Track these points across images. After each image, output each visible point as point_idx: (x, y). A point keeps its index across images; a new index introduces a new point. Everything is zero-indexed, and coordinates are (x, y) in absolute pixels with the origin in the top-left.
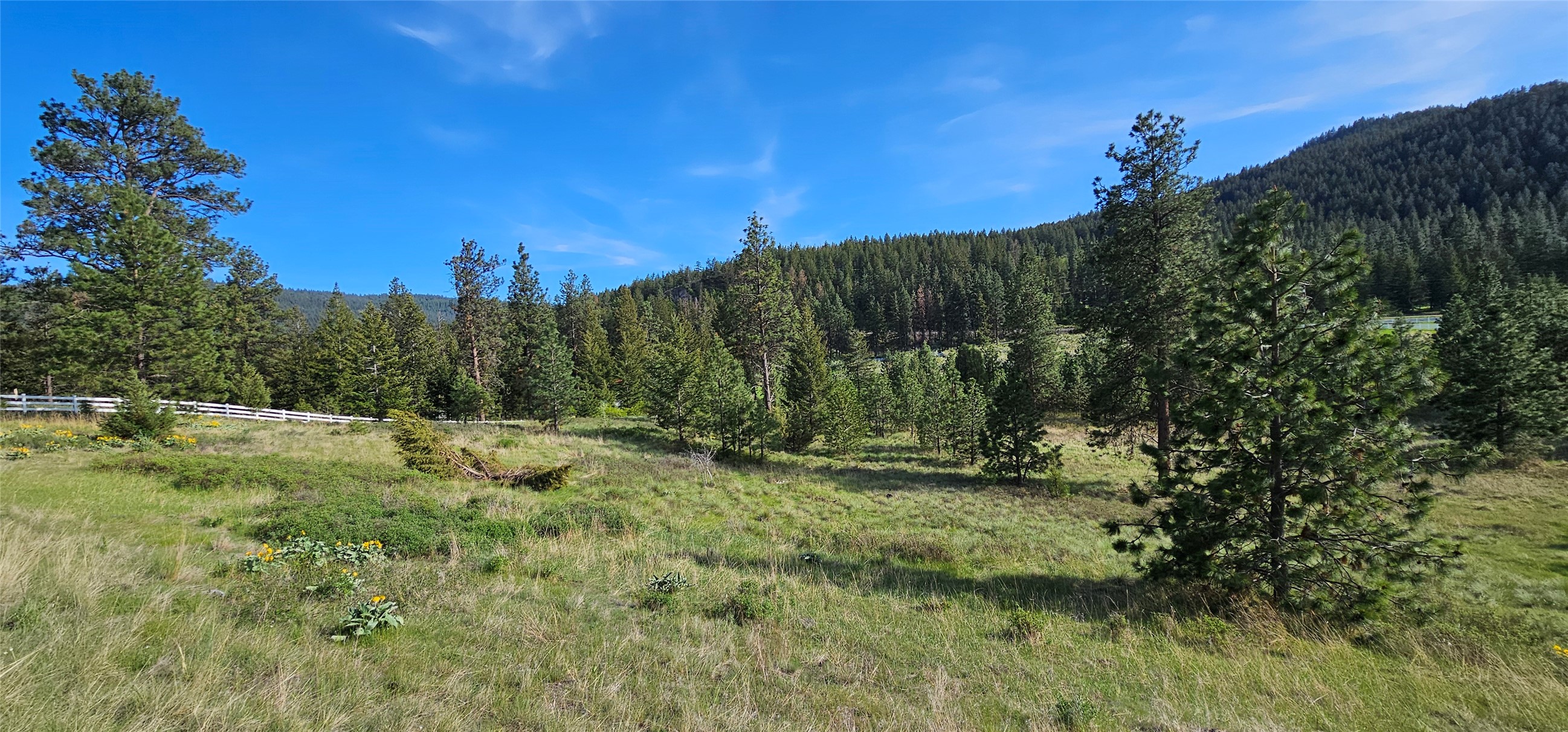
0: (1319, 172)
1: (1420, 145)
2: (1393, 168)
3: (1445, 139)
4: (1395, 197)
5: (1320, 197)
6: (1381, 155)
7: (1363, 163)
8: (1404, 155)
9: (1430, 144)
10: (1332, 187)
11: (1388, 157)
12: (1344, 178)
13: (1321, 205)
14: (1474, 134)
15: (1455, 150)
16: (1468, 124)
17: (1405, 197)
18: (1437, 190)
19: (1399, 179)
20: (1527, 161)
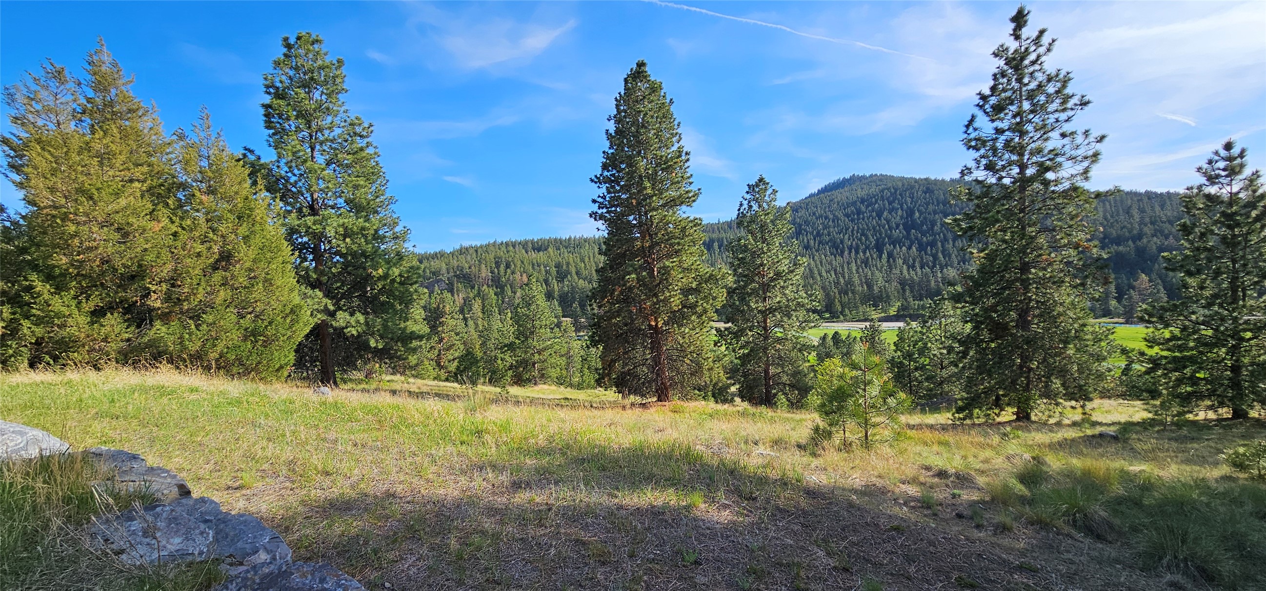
0: (821, 216)
1: (867, 207)
2: (852, 220)
3: (877, 206)
4: (849, 239)
5: (819, 234)
6: (849, 211)
7: (840, 214)
8: (859, 212)
9: (870, 208)
10: (825, 228)
11: (852, 212)
12: (831, 223)
13: (818, 239)
14: (889, 204)
15: (879, 215)
16: (888, 199)
17: (854, 240)
18: (867, 238)
19: (853, 228)
20: (904, 229)
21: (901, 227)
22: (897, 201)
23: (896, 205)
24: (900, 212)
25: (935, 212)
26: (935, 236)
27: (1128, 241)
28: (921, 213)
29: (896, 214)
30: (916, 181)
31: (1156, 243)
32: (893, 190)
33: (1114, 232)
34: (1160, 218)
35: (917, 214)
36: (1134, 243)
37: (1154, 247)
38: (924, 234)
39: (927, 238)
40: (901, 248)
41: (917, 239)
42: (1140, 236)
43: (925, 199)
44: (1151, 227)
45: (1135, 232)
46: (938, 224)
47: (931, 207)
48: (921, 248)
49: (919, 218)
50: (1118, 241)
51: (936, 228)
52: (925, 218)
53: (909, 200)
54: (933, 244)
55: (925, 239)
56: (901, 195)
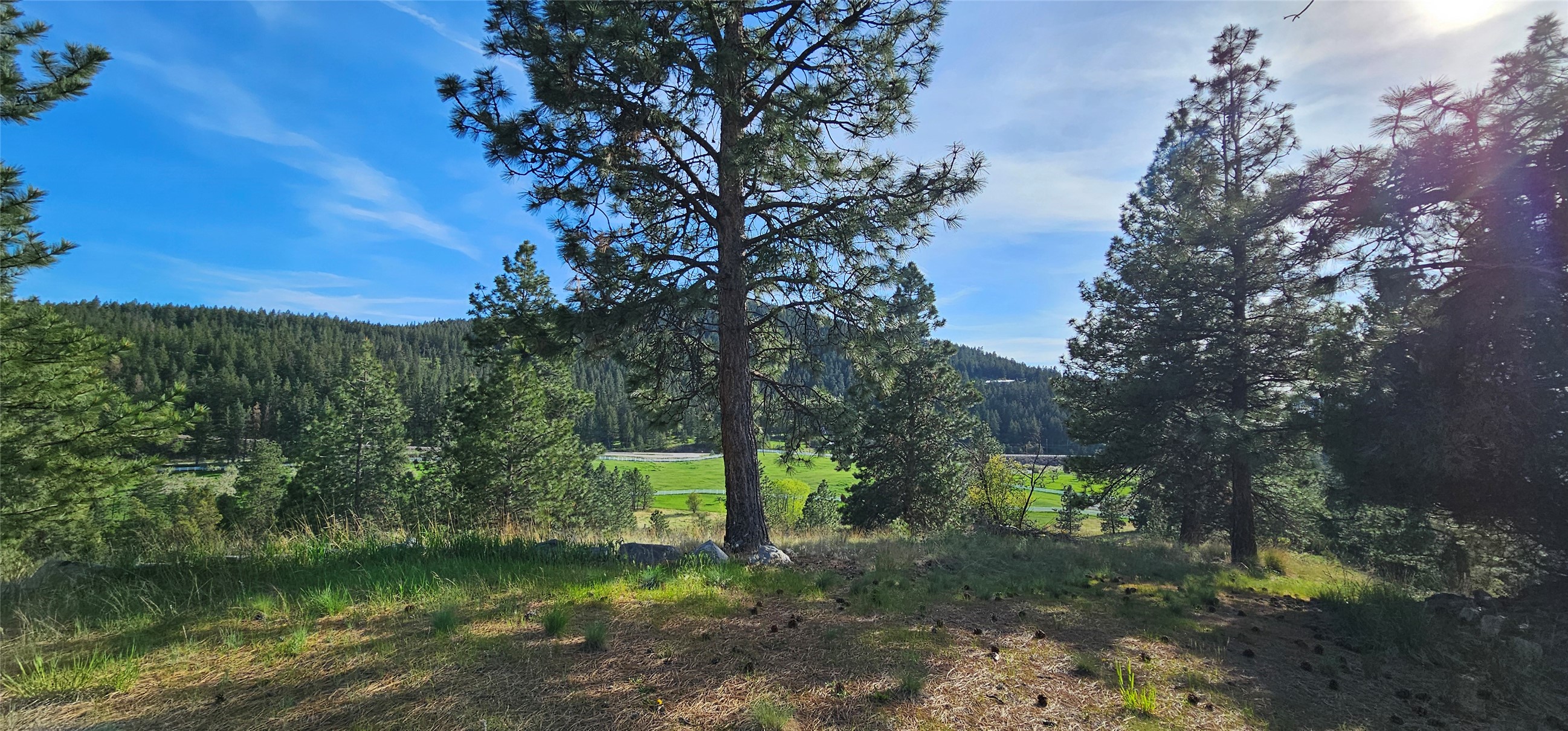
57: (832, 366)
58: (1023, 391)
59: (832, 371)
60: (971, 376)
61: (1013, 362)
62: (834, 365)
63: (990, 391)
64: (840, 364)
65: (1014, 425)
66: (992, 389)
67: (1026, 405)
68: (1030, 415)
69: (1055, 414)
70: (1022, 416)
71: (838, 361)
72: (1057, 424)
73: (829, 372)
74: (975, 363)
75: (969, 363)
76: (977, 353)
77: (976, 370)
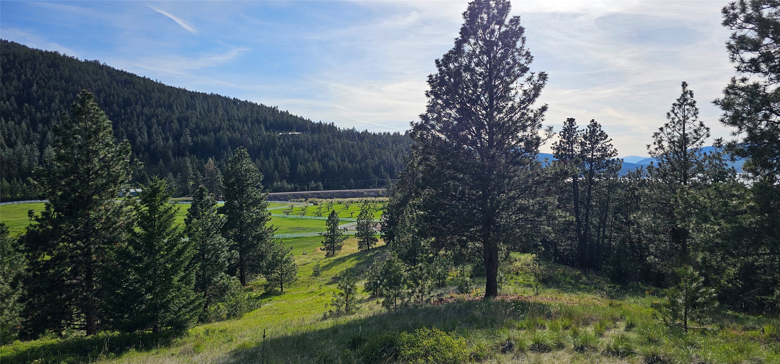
21: (13, 99)
22: (14, 71)
23: (12, 74)
24: (15, 82)
25: (56, 88)
26: (51, 113)
27: (210, 132)
28: (39, 86)
29: (10, 84)
30: (41, 52)
31: (228, 136)
32: (11, 57)
33: (203, 124)
34: (234, 116)
35: (35, 87)
36: (215, 134)
37: (226, 138)
38: (38, 109)
39: (41, 114)
40: (7, 122)
41: (30, 114)
42: (219, 129)
43: (48, 73)
44: (227, 122)
45: (216, 125)
46: (57, 100)
47: (52, 82)
48: (33, 124)
49: (36, 92)
50: (205, 131)
51: (53, 104)
52: (44, 94)
53: (29, 72)
54: (46, 121)
55: (39, 115)
56: (20, 64)
57: (135, 118)
58: (308, 140)
59: (135, 123)
60: (267, 129)
61: (302, 119)
62: (138, 117)
63: (281, 141)
64: (144, 117)
65: (301, 168)
66: (284, 139)
67: (310, 152)
68: (314, 160)
69: (332, 159)
70: (307, 161)
71: (142, 114)
72: (333, 166)
73: (132, 124)
74: (270, 118)
75: (266, 118)
76: (273, 111)
77: (271, 124)
